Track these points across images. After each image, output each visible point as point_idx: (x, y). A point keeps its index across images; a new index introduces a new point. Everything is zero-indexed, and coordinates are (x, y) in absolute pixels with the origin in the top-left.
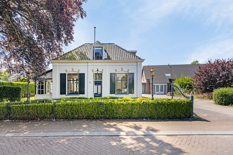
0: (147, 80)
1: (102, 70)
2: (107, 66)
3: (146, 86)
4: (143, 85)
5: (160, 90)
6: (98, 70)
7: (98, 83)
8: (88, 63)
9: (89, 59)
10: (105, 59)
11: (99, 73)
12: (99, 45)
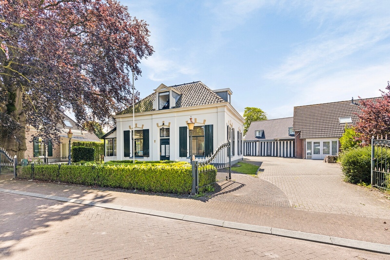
0: (296, 132)
1: (169, 123)
2: (176, 118)
3: (295, 144)
5: (321, 152)
6: (164, 124)
7: (165, 142)
8: (152, 115)
9: (154, 110)
10: (174, 108)
11: (165, 127)
12: (165, 90)
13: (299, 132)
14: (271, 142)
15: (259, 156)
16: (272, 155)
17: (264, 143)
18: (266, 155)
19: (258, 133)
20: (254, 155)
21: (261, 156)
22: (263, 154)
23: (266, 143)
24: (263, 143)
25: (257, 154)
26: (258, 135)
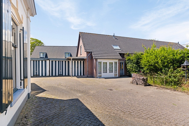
0: (87, 52)
3: (87, 64)
4: (75, 62)
5: (108, 71)
13: (90, 52)
14: (63, 61)
15: (49, 76)
16: (64, 74)
17: (56, 62)
18: (57, 74)
19: (42, 54)
20: (44, 75)
21: (52, 76)
22: (54, 74)
23: (57, 62)
24: (54, 62)
25: (48, 74)
26: (42, 56)
